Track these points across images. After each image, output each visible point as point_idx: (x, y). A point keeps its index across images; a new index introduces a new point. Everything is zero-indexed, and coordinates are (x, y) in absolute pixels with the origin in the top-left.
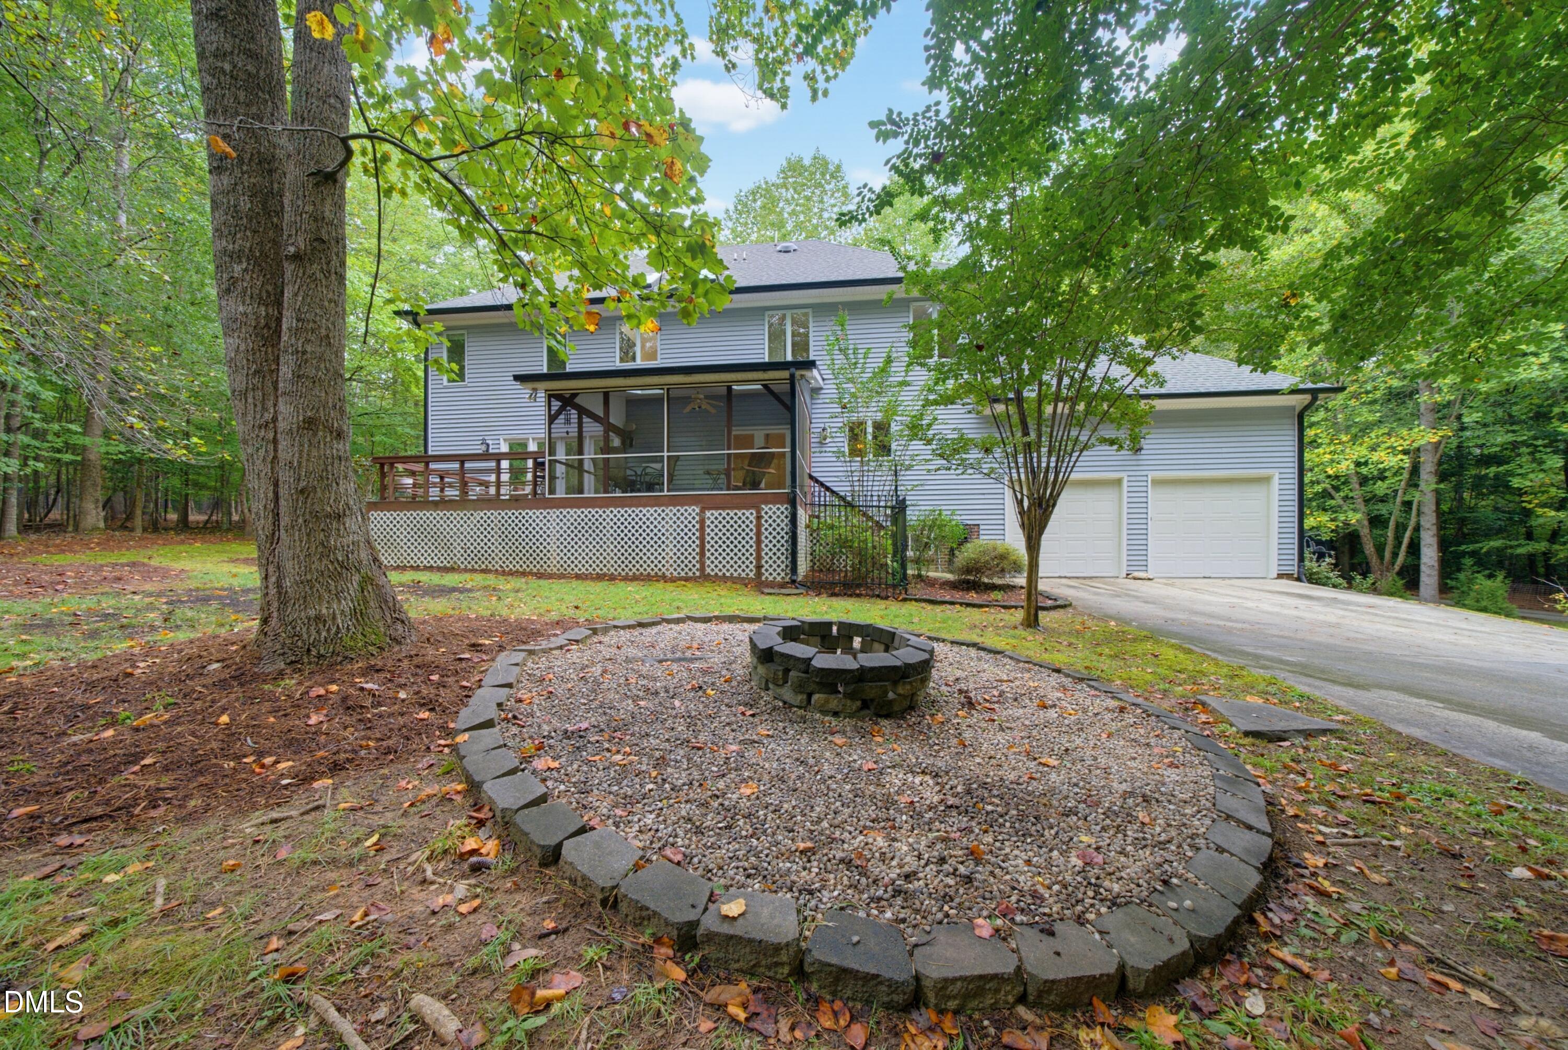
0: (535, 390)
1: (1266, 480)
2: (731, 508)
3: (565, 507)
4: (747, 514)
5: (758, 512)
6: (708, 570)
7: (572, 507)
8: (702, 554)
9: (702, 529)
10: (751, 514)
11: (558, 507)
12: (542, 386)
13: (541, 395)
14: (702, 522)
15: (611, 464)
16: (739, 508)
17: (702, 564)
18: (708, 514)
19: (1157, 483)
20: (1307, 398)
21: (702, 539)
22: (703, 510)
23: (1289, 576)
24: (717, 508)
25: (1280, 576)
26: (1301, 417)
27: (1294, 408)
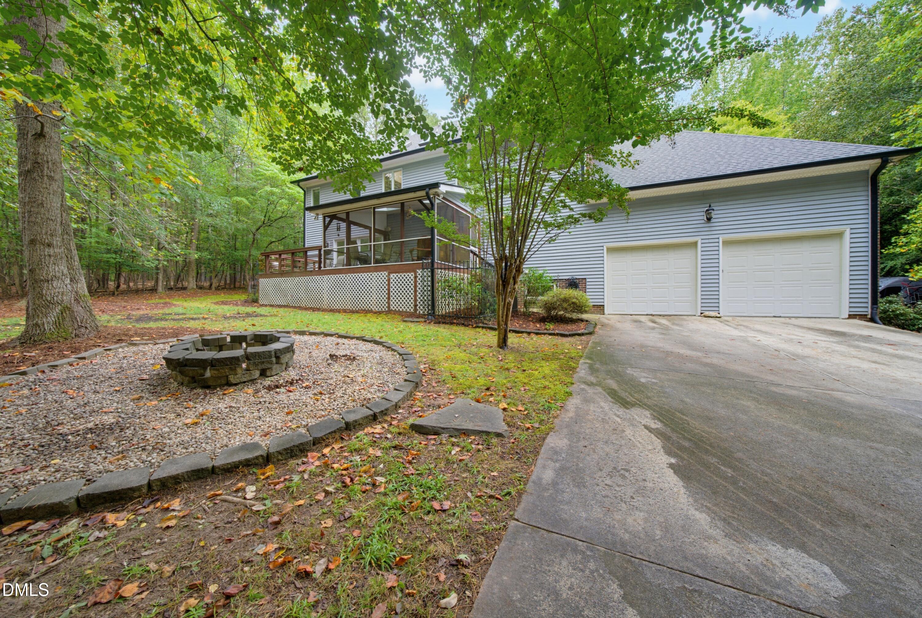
0: (318, 215)
1: (839, 235)
2: (403, 272)
3: (330, 274)
4: (410, 275)
5: (415, 274)
6: (392, 307)
7: (333, 274)
8: (389, 298)
9: (389, 285)
10: (411, 275)
11: (327, 274)
12: (321, 211)
13: (321, 217)
14: (389, 280)
15: (351, 250)
16: (406, 272)
17: (389, 303)
18: (391, 276)
19: (727, 243)
20: (878, 161)
21: (389, 290)
22: (389, 274)
23: (862, 317)
24: (396, 273)
25: (851, 317)
26: (874, 179)
27: (867, 172)
